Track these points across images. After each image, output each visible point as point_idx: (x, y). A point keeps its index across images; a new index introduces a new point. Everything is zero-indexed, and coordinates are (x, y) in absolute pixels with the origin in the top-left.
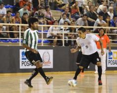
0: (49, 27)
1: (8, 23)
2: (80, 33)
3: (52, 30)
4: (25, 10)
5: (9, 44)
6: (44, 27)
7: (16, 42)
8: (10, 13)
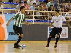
0: (65, 13)
1: (41, 10)
2: (56, 13)
3: (67, 15)
4: (51, 3)
5: (41, 23)
6: (63, 13)
7: (46, 22)
8: (42, 5)
